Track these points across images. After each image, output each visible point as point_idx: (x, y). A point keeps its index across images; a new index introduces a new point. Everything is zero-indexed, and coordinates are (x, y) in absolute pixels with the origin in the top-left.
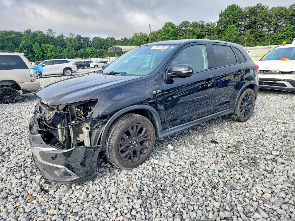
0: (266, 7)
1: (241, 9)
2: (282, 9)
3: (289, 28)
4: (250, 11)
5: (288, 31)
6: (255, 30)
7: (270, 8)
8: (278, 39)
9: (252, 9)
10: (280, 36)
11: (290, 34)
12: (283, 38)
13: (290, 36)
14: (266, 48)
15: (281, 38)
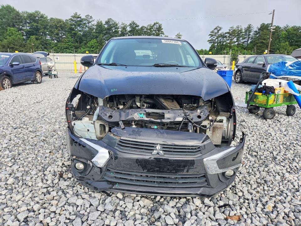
0: (45, 16)
1: (18, 12)
2: (60, 21)
3: (70, 40)
4: (29, 17)
5: (71, 43)
6: (40, 38)
7: (49, 18)
8: (63, 49)
9: (31, 15)
10: (65, 46)
11: (73, 46)
12: (67, 48)
13: (72, 47)
14: (72, 56)
15: (66, 49)
